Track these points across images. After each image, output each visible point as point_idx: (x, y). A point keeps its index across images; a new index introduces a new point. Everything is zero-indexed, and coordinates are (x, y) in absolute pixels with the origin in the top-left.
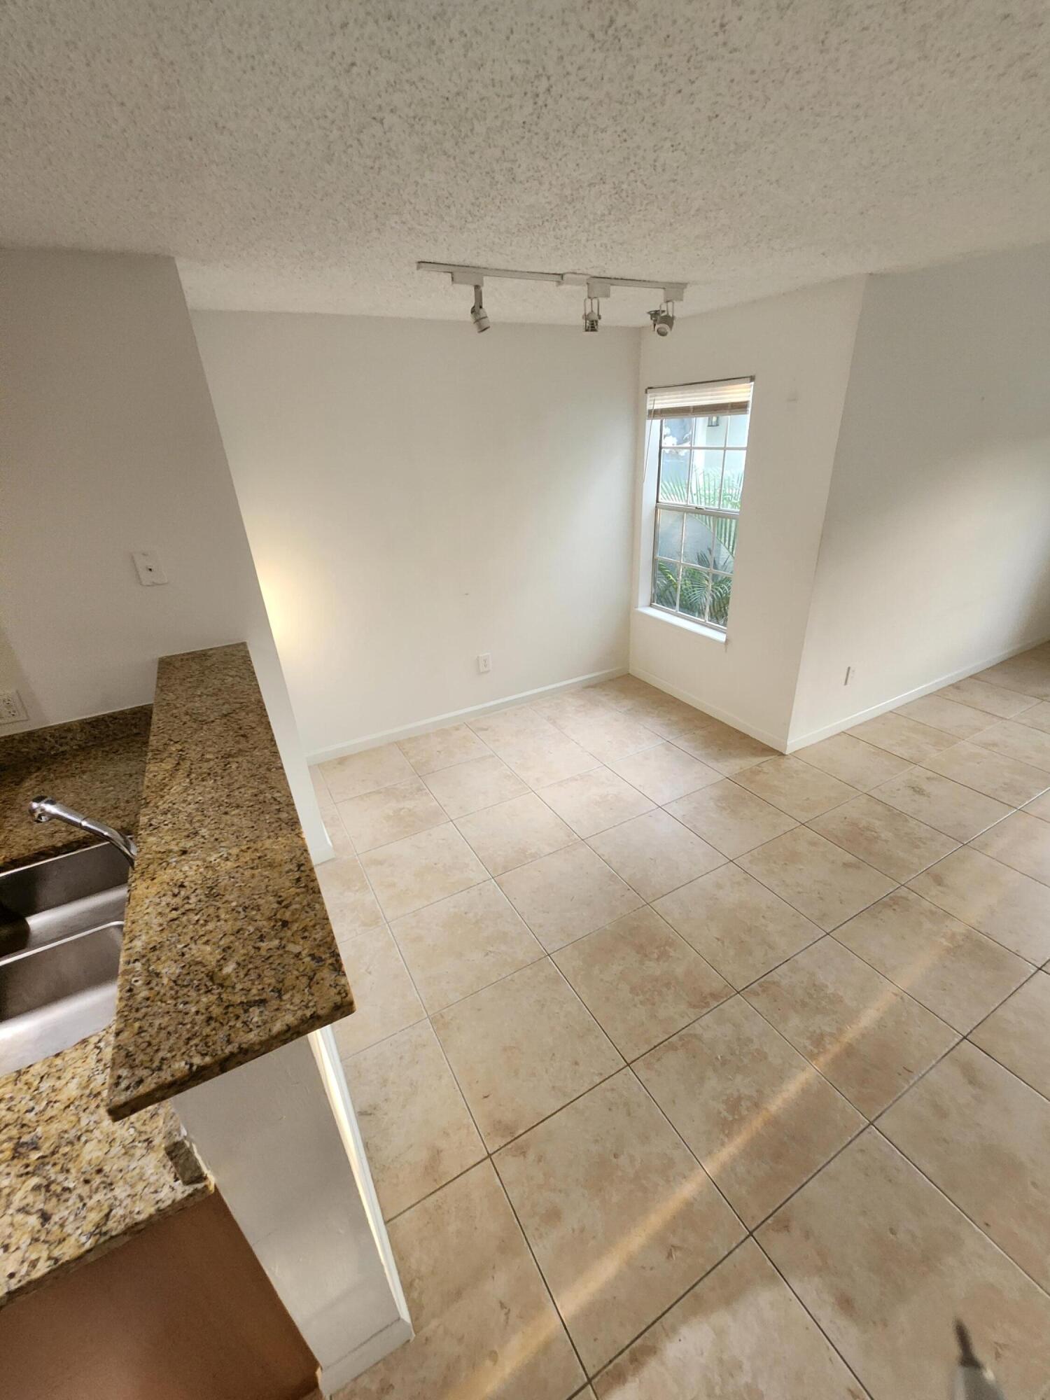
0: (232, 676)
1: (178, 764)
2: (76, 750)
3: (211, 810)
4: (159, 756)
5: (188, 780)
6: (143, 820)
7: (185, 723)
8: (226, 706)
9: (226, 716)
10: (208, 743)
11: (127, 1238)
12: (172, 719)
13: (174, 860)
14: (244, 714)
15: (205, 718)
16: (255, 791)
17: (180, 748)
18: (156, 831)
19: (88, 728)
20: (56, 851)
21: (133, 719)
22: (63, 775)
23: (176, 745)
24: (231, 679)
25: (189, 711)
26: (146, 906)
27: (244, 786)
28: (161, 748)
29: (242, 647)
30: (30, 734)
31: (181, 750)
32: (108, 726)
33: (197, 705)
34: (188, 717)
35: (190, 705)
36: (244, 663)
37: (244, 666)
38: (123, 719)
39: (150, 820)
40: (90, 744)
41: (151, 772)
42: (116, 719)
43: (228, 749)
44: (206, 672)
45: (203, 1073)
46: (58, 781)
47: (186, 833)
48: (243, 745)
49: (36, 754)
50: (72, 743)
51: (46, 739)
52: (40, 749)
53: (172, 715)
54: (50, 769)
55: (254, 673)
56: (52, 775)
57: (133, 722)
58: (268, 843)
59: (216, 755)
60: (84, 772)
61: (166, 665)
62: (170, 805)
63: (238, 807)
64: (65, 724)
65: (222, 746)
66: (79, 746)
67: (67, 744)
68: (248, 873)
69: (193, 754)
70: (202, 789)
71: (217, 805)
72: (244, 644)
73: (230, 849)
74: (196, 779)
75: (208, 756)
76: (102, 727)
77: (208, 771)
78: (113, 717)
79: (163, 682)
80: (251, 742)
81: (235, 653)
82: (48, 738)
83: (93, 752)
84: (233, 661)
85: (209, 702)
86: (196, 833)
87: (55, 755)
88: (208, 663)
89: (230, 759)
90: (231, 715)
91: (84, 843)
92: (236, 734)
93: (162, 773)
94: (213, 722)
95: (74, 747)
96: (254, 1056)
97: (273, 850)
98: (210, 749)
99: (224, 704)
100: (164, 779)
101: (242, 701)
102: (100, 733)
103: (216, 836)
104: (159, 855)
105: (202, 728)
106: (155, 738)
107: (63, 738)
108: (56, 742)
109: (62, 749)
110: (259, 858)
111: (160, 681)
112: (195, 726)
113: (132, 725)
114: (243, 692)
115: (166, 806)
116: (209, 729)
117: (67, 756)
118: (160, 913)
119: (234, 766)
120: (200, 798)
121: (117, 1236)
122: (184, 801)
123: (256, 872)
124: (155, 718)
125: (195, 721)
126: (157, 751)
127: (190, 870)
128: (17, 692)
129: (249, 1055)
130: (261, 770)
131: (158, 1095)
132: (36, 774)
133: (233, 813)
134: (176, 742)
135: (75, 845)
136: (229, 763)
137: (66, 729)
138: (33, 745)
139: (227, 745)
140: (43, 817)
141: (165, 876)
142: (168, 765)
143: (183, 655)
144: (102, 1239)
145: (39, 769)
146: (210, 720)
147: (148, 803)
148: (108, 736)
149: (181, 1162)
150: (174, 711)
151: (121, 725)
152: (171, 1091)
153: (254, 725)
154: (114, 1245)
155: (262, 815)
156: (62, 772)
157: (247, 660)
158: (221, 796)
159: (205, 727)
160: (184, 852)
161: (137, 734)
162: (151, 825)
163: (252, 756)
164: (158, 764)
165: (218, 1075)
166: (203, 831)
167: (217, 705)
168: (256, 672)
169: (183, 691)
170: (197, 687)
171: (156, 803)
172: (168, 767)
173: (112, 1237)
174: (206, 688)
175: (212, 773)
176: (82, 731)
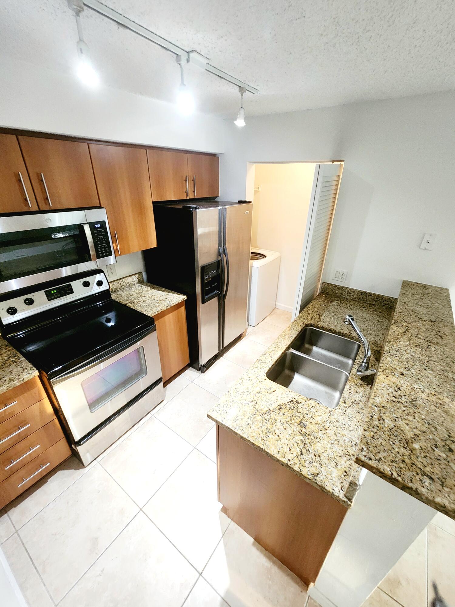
0: (438, 303)
1: (405, 332)
2: (352, 300)
3: (418, 362)
4: (396, 324)
5: (409, 342)
6: (386, 348)
7: (411, 315)
8: (433, 317)
9: (432, 321)
10: (421, 330)
11: (319, 488)
12: (405, 310)
13: (398, 375)
14: (442, 325)
15: (421, 318)
16: (443, 368)
17: (407, 325)
18: (391, 356)
19: (360, 294)
20: (335, 332)
21: (377, 298)
22: (345, 306)
23: (406, 323)
24: (438, 304)
25: (414, 310)
26: (383, 386)
27: (436, 361)
28: (399, 321)
29: (446, 291)
30: (342, 287)
31: (407, 327)
32: (366, 297)
33: (418, 309)
34: (413, 313)
35: (415, 308)
36: (447, 299)
37: (446, 301)
38: (373, 297)
39: (390, 350)
40: (357, 300)
41: (393, 329)
42: (371, 295)
43: (431, 339)
44: (425, 295)
45: (395, 481)
46: (342, 308)
47: (405, 366)
48: (439, 340)
49: (339, 294)
50: (351, 297)
51: (345, 291)
52: (341, 294)
53: (406, 308)
54: (341, 302)
55: (451, 307)
56: (341, 305)
57: (376, 300)
58: (446, 400)
59: (424, 338)
60: (351, 309)
61: (406, 285)
62: (399, 349)
63: (432, 370)
64: (354, 289)
65: (428, 335)
66: (353, 299)
67: (350, 296)
68: (433, 407)
69: (413, 331)
70: (415, 350)
71: (421, 362)
72: (447, 290)
73: (425, 388)
74: (413, 344)
75: (420, 336)
76: (365, 296)
77: (419, 344)
78: (371, 294)
79: (403, 291)
80: (444, 342)
81: (442, 292)
82: (346, 291)
83: (356, 303)
84: (440, 296)
85: (425, 310)
86: (409, 369)
87: (344, 298)
88: (427, 292)
89: (431, 344)
90: (435, 323)
91: (344, 335)
92: (436, 333)
93: (397, 332)
94: (425, 321)
95: (351, 298)
96: (419, 498)
97: (449, 406)
98: (422, 334)
99: (432, 315)
100: (398, 335)
101: (442, 318)
102: (362, 298)
103: (418, 377)
104: (391, 368)
105: (419, 321)
106: (396, 315)
107: (350, 294)
108: (347, 294)
109: (347, 297)
110: (440, 404)
111: (402, 291)
112: (416, 319)
113: (375, 301)
114: (443, 314)
115: (397, 348)
116: (422, 324)
117: (348, 300)
118: (388, 394)
119: (433, 349)
120: (414, 354)
121: (318, 484)
122: (405, 351)
123: (438, 410)
124: (398, 306)
125: (416, 316)
126: (396, 322)
127: (404, 383)
128: (348, 272)
129: (417, 496)
130: (448, 359)
131: (374, 470)
132: (336, 302)
133: (429, 372)
134: (406, 322)
135: (341, 334)
136: (430, 346)
137: (353, 291)
138: (340, 291)
139: (431, 336)
140: (347, 322)
141: (394, 379)
142: (402, 330)
143: (415, 283)
144: (314, 480)
145: (338, 300)
146: (424, 319)
147: (390, 342)
148: (364, 300)
149: (351, 489)
150: (407, 307)
151: (371, 298)
152: (379, 474)
153: (447, 334)
154: (315, 485)
155: (445, 383)
156: (344, 305)
157: (448, 298)
158: (424, 359)
159: (420, 322)
160: (402, 374)
161: (374, 305)
162: (389, 352)
163: (443, 349)
164: (397, 327)
165: (399, 488)
166: (412, 370)
167: (428, 314)
168: (452, 306)
169: (412, 300)
170: (419, 301)
171: (393, 344)
172: (401, 331)
173: (316, 483)
174: (424, 303)
175: (421, 345)
176: (357, 294)
